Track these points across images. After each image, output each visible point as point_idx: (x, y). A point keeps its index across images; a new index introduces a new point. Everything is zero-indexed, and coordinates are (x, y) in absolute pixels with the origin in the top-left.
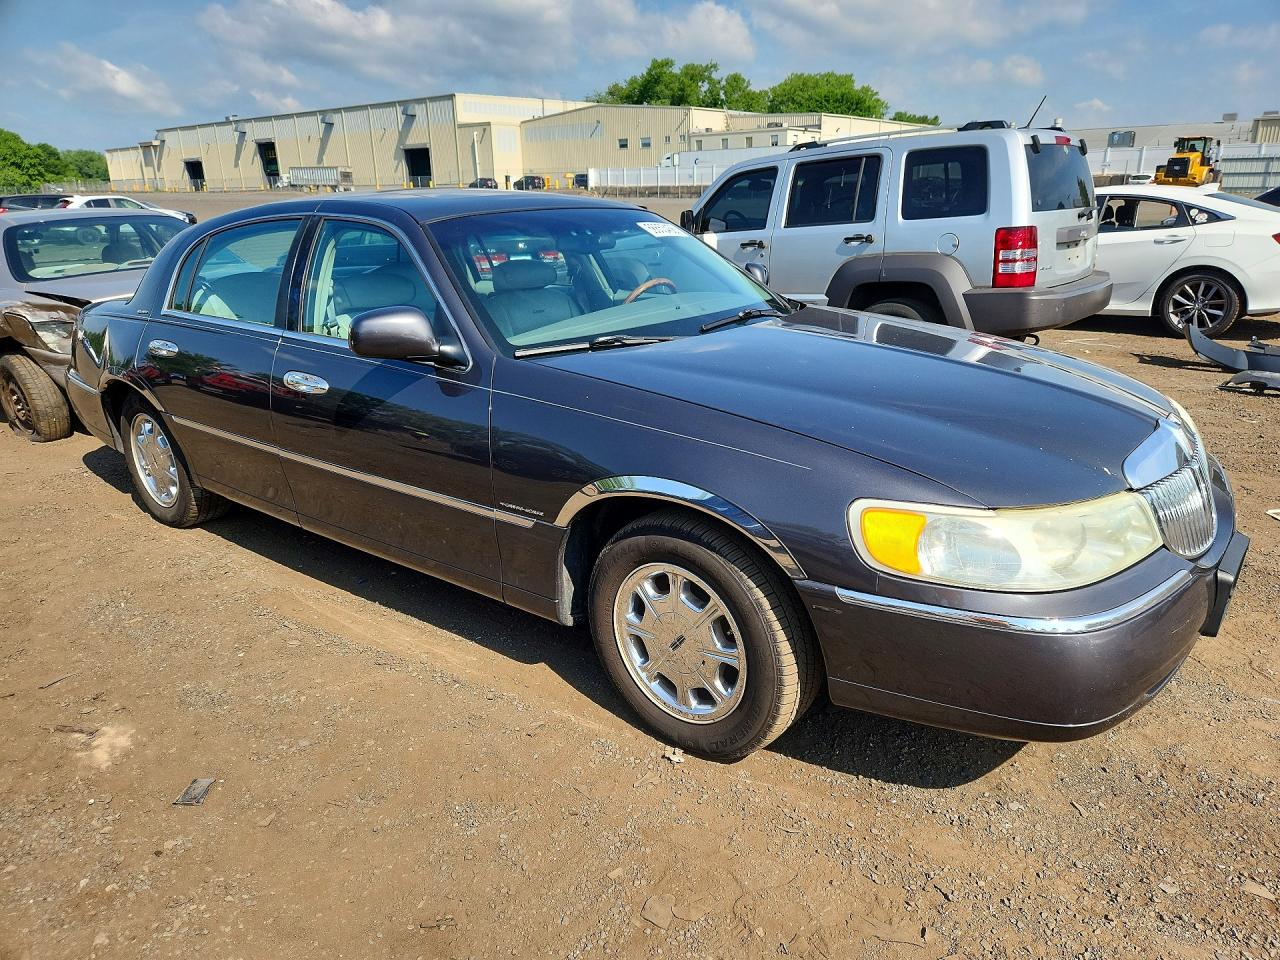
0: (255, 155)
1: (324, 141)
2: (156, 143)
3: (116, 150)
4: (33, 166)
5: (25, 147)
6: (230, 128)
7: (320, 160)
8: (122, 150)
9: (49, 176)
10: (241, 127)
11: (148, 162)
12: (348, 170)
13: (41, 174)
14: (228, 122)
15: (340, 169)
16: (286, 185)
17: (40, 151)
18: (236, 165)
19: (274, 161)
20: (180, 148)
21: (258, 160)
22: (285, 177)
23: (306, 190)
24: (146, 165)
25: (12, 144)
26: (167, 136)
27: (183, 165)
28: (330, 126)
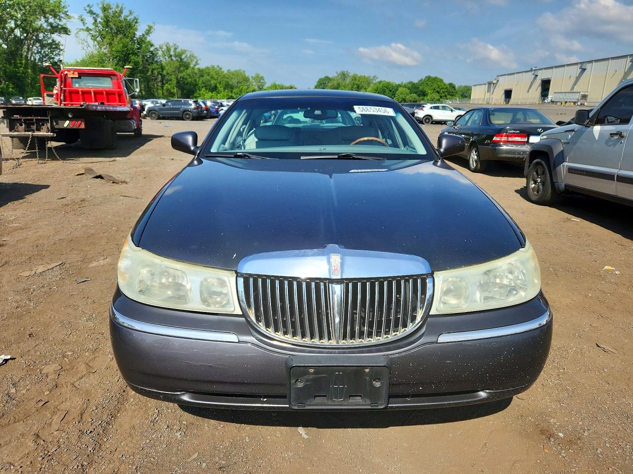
0: (539, 86)
1: (578, 79)
2: (495, 82)
3: (477, 85)
4: (444, 92)
5: (443, 84)
6: (531, 73)
7: (573, 88)
8: (480, 85)
9: (448, 97)
10: (536, 73)
11: (489, 91)
12: (586, 94)
13: (446, 96)
14: (531, 70)
15: (581, 93)
16: (549, 101)
17: (448, 86)
18: (528, 91)
19: (548, 89)
20: (505, 83)
21: (540, 88)
22: (550, 97)
23: (558, 104)
24: (488, 92)
25: (439, 83)
26: (501, 79)
27: (503, 92)
28: (584, 70)
